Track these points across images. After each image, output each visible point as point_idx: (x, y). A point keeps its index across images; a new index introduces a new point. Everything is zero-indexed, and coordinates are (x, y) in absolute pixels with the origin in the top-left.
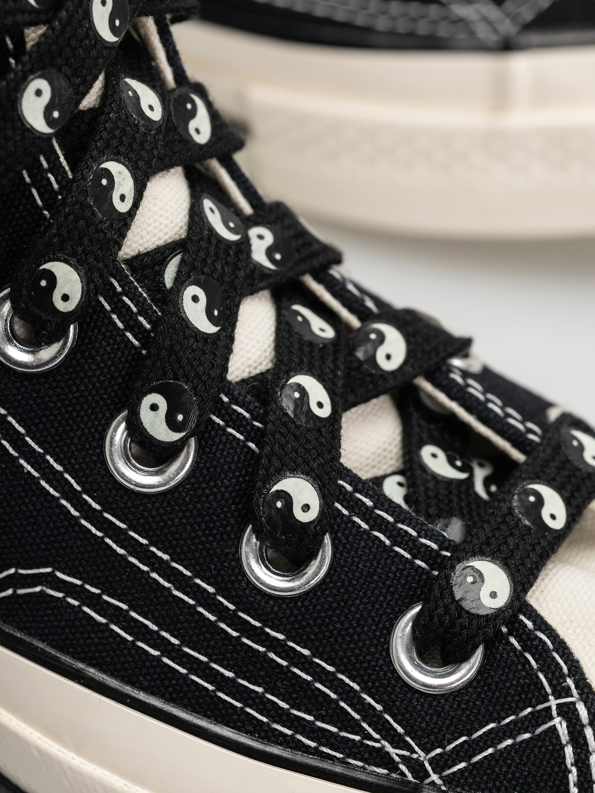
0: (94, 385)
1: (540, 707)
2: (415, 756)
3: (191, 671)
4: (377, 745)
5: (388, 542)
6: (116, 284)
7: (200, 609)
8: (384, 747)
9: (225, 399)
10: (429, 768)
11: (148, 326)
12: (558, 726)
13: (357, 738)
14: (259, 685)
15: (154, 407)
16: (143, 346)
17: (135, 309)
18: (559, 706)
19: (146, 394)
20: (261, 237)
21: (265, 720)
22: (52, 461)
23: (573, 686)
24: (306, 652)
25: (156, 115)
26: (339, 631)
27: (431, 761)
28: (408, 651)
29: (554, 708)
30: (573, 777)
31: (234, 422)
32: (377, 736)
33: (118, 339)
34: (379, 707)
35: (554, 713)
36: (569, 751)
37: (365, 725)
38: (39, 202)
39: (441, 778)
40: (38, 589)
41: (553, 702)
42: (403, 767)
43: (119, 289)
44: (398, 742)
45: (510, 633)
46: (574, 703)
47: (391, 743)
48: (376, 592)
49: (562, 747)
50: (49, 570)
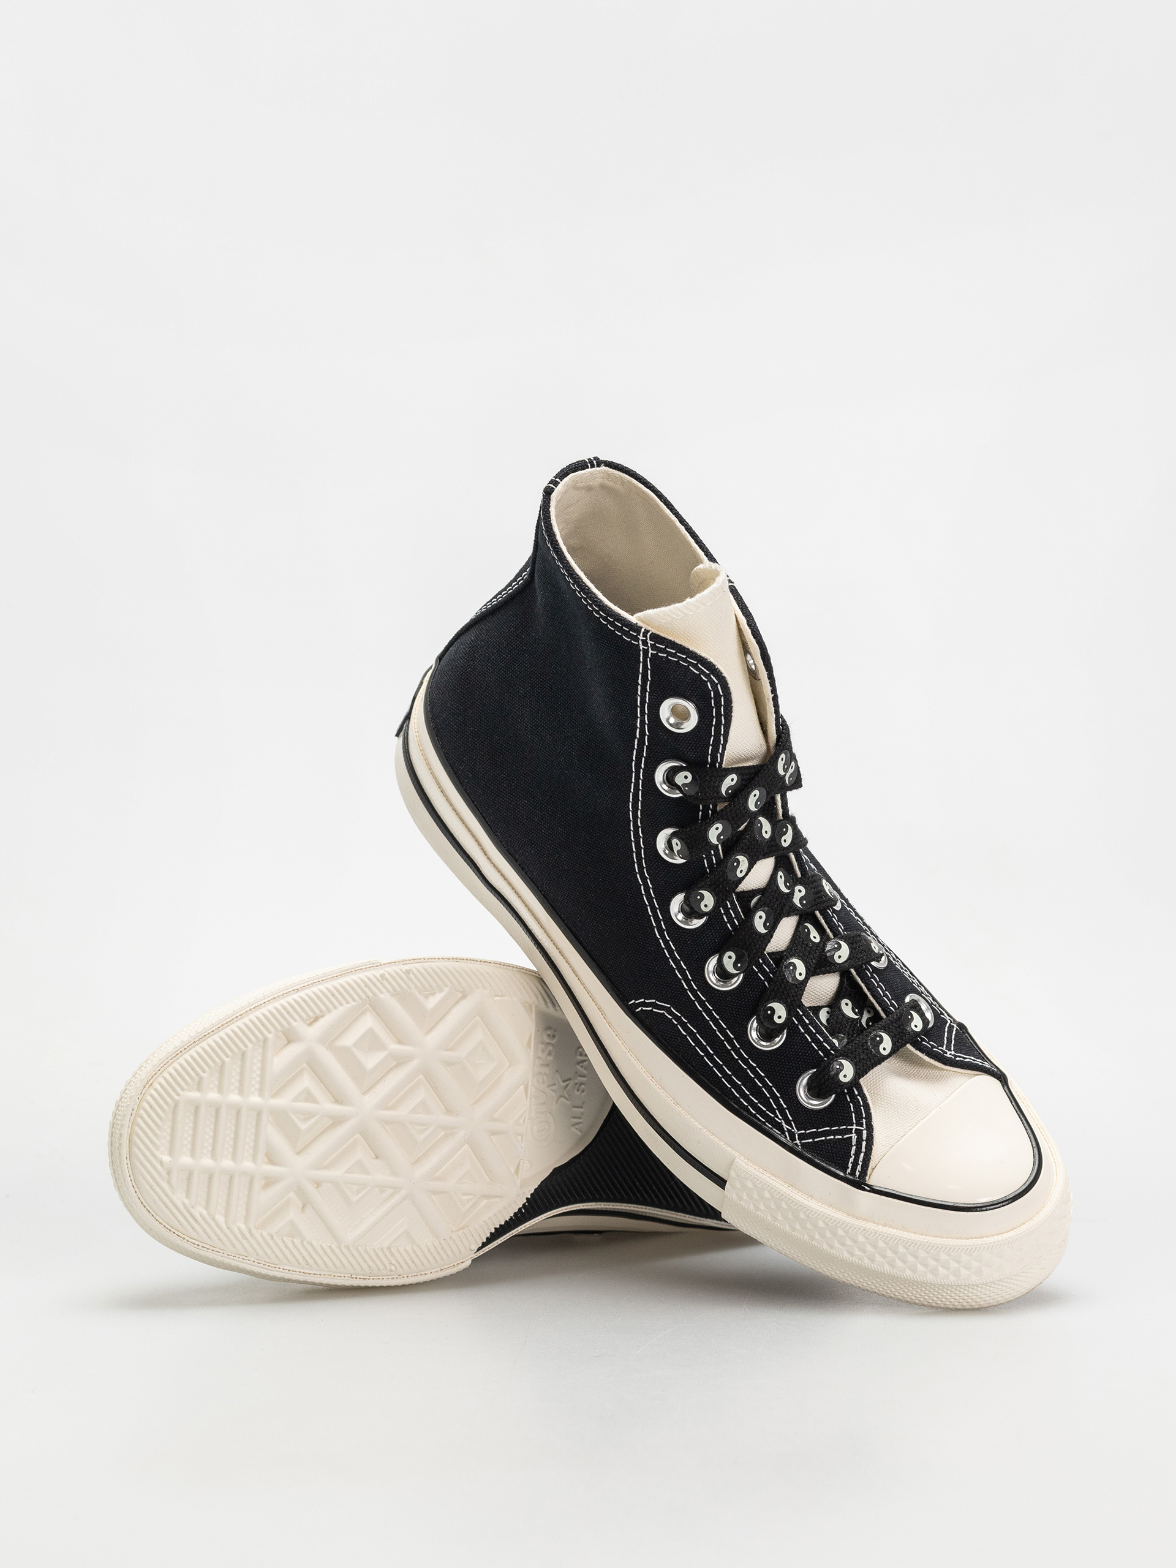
0: (708, 940)
1: (849, 1127)
2: (793, 1130)
3: (714, 1066)
4: (780, 1121)
5: (810, 1040)
6: (729, 904)
7: (725, 1043)
8: (782, 1123)
9: (761, 961)
10: (797, 1137)
11: (737, 924)
12: (853, 1138)
13: (773, 1116)
14: (740, 1081)
15: (730, 957)
16: (733, 931)
17: (734, 916)
18: (856, 1129)
19: (728, 951)
20: (800, 891)
21: (738, 1096)
22: (682, 964)
23: (864, 1123)
24: (763, 1075)
25: (767, 836)
26: (779, 1070)
27: (799, 1135)
28: (805, 1087)
29: (854, 1130)
30: (852, 1160)
31: (762, 972)
32: (780, 1117)
33: (723, 925)
34: (785, 1106)
35: (853, 1132)
36: (854, 1148)
37: (777, 1111)
38: (706, 866)
39: (800, 1143)
40: (662, 1012)
41: (854, 1127)
42: (787, 1133)
43: (729, 906)
44: (788, 1123)
45: (847, 1093)
46: (863, 1130)
47: (785, 1122)
48: (799, 1060)
49: (852, 1146)
50: (669, 1006)
